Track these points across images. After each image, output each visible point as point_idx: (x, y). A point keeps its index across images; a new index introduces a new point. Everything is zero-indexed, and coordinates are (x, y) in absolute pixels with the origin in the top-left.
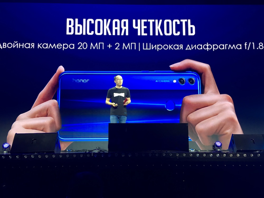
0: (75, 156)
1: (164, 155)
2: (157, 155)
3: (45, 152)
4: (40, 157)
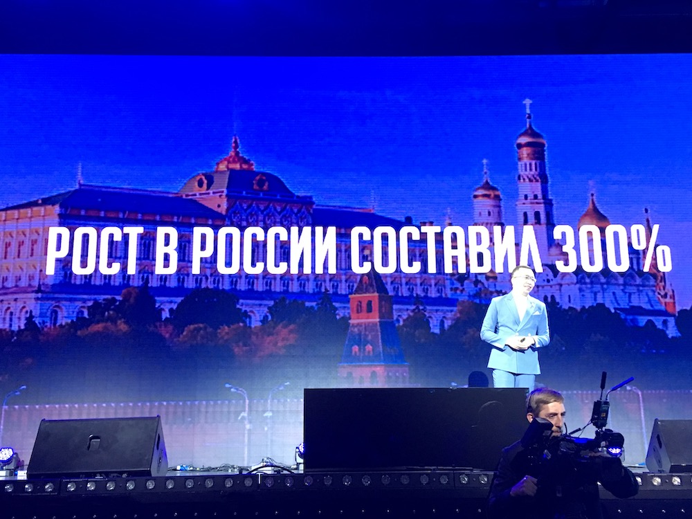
2: (444, 480)
3: (124, 472)
4: (111, 486)
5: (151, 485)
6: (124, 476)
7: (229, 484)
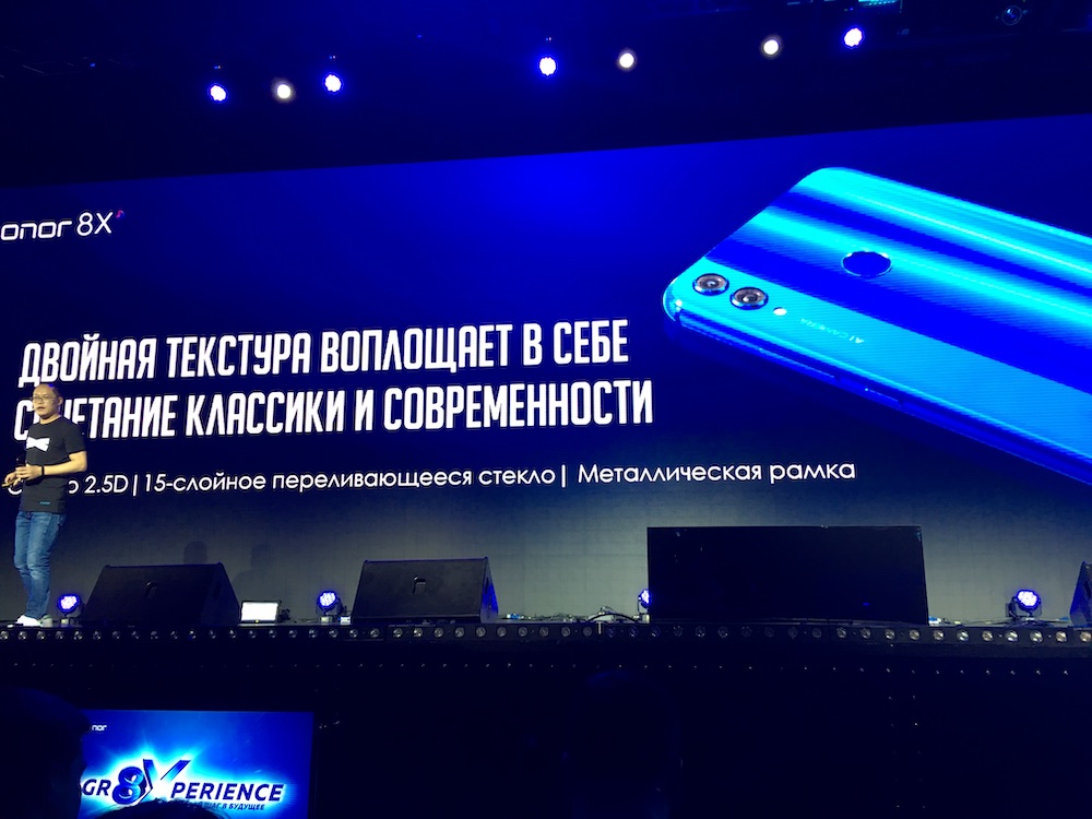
0: (544, 632)
1: (842, 634)
2: (817, 635)
3: (452, 618)
4: (439, 633)
5: (481, 633)
6: (452, 622)
7: (566, 634)
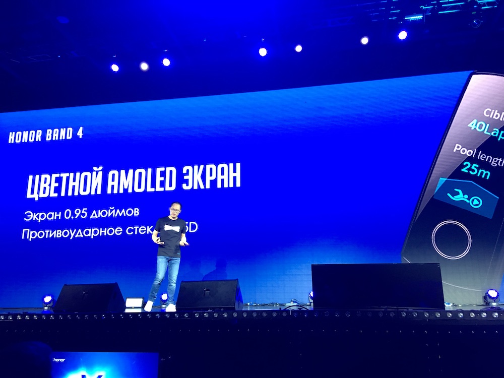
0: (265, 315)
2: (392, 315)
3: (222, 308)
4: (216, 315)
5: (235, 315)
6: (222, 310)
7: (275, 315)
